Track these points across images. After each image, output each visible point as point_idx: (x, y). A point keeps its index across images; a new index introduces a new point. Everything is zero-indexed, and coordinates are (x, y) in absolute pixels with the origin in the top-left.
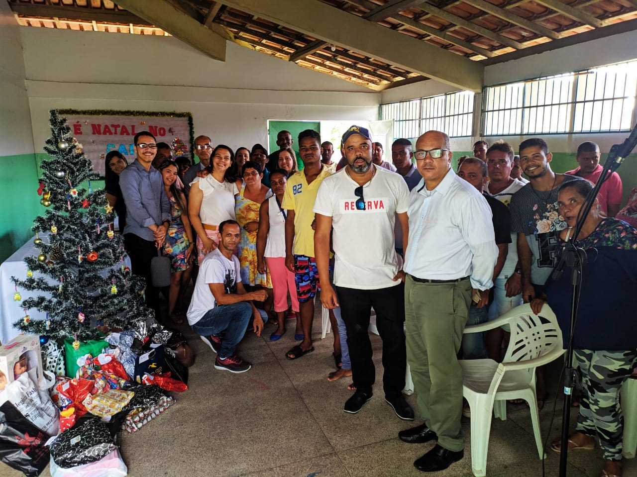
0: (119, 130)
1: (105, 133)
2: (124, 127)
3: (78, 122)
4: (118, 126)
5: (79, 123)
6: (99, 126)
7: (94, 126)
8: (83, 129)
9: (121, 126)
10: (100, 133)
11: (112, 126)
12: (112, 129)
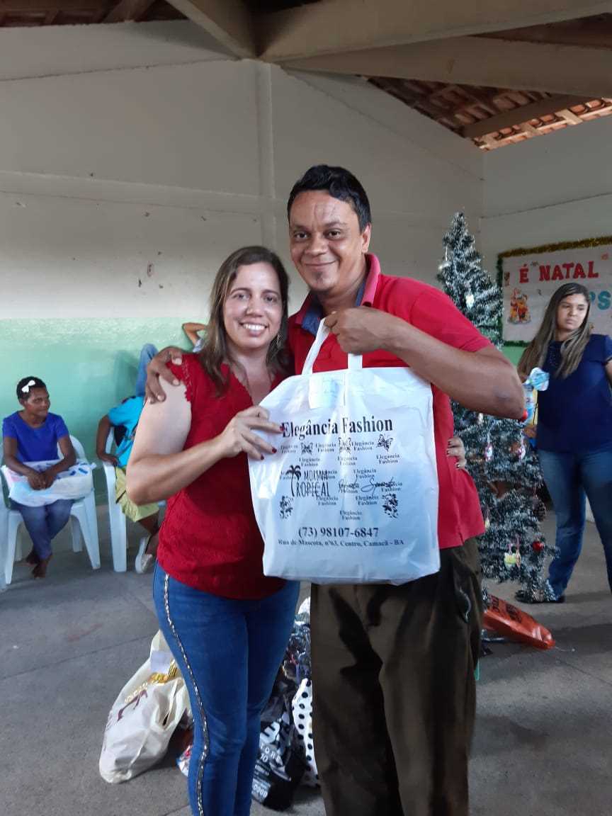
0: (572, 271)
1: (554, 278)
2: (579, 266)
3: (525, 265)
4: (572, 265)
5: (526, 267)
6: (548, 267)
7: (542, 268)
8: (530, 275)
9: (575, 265)
10: (548, 279)
11: (564, 266)
12: (564, 271)
